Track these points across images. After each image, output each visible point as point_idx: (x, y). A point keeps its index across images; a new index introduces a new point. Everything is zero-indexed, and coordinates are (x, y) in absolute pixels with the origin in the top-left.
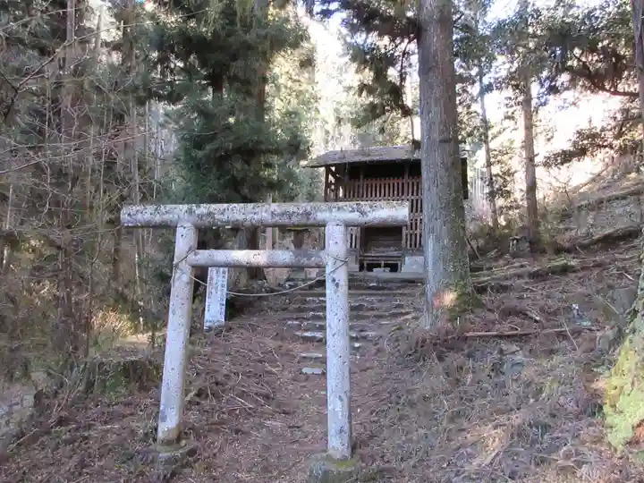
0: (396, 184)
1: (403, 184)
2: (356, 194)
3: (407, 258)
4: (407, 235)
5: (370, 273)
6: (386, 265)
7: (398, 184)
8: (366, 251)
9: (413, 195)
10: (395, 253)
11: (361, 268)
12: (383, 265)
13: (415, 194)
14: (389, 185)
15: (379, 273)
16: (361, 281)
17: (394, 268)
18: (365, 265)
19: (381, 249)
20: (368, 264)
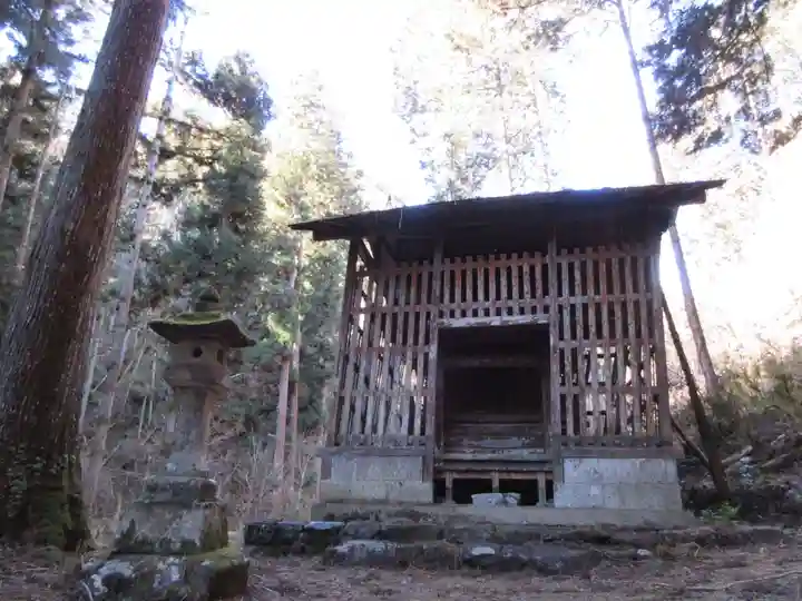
0: (526, 269)
1: (545, 267)
2: (424, 297)
3: (569, 465)
4: (563, 398)
5: (463, 510)
6: (506, 487)
7: (532, 269)
8: (448, 447)
9: (572, 293)
10: (525, 454)
11: (439, 492)
12: (496, 484)
13: (578, 290)
14: (509, 270)
15: (490, 508)
16: (440, 535)
17: (528, 495)
18: (449, 484)
19: (488, 442)
20: (455, 481)
